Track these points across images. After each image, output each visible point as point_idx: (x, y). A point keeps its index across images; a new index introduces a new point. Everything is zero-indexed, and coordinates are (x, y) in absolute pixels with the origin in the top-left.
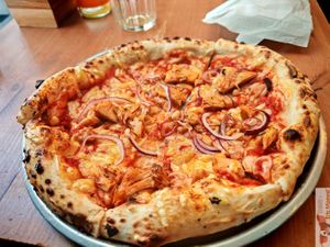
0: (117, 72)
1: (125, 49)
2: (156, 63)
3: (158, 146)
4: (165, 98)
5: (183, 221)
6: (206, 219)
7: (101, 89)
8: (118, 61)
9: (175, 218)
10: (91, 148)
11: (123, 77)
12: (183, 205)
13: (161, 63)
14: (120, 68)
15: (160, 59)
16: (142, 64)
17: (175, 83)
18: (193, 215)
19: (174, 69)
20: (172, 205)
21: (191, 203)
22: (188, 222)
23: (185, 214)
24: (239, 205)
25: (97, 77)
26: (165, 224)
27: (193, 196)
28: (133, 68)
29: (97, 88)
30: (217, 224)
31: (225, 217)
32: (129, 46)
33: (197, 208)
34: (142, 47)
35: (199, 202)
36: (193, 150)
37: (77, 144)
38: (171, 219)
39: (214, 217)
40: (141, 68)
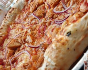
0: (11, 27)
1: (8, 15)
2: (24, 10)
3: (43, 39)
4: (35, 18)
5: (61, 56)
6: (71, 46)
7: (8, 39)
8: (8, 22)
9: (56, 57)
10: (15, 64)
11: (14, 27)
12: (55, 48)
13: (26, 8)
14: (11, 24)
15: (25, 7)
16: (18, 15)
17: (35, 9)
18: (64, 49)
19: (31, 5)
20: (51, 52)
21: (59, 44)
22: (64, 54)
23: (60, 51)
24: (83, 26)
25: (3, 36)
26: (54, 64)
27: (58, 41)
28: (16, 20)
29: (6, 39)
30: (79, 44)
31: (80, 37)
32: (8, 13)
33: (63, 44)
34: (13, 9)
35: (62, 41)
36: (58, 26)
37: (8, 67)
38: (55, 59)
39: (74, 42)
40: (20, 17)
